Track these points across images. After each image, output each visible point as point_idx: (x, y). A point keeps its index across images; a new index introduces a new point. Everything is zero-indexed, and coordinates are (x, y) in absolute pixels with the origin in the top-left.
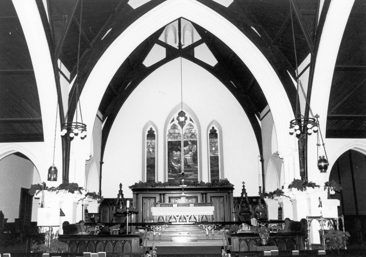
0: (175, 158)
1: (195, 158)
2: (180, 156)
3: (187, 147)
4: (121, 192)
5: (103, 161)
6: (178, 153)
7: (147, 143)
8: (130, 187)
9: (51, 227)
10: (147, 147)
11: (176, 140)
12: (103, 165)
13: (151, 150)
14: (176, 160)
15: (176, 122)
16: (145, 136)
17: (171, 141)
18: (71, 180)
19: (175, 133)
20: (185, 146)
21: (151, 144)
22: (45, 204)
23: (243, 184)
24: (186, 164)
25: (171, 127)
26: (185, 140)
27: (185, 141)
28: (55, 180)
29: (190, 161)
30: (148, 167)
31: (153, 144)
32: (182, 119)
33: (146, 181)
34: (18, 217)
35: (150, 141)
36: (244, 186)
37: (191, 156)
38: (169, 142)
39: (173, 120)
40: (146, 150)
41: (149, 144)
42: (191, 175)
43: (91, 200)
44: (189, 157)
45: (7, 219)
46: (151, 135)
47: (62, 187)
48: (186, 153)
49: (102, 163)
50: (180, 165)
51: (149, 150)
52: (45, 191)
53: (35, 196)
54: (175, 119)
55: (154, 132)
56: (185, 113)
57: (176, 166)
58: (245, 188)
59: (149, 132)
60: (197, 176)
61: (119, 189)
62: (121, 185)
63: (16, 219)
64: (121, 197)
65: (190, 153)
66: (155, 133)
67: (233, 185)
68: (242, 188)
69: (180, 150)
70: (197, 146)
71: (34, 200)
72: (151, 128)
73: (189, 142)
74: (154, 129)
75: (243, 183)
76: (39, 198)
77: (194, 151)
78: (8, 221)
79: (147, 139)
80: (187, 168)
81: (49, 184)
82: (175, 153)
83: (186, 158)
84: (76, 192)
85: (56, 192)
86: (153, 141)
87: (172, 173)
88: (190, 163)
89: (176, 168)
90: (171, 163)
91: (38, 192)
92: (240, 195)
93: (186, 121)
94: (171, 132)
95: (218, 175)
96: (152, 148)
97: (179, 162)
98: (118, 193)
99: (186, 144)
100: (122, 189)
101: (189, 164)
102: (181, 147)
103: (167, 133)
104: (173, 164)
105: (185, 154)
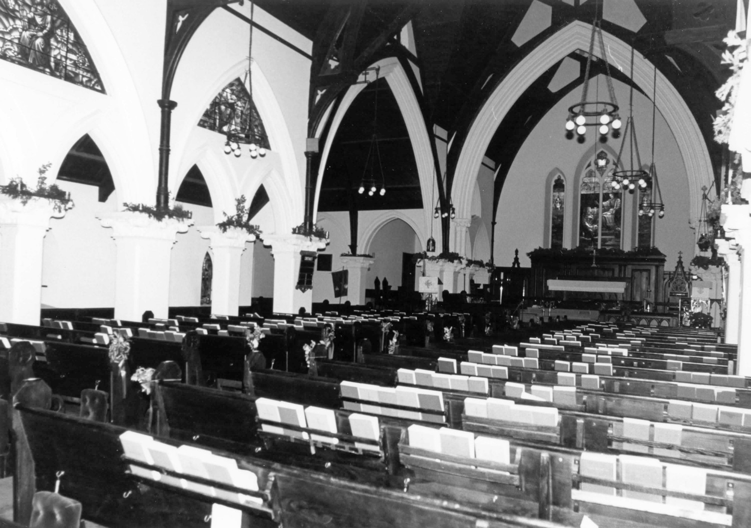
0: (590, 217)
1: (617, 216)
2: (598, 214)
3: (608, 202)
4: (516, 259)
5: (496, 221)
6: (595, 209)
7: (554, 196)
8: (528, 254)
9: (430, 294)
10: (553, 202)
11: (592, 192)
12: (496, 226)
13: (558, 206)
14: (591, 219)
15: (593, 167)
16: (550, 187)
17: (585, 193)
18: (451, 250)
19: (591, 183)
20: (604, 200)
21: (559, 197)
22: (427, 273)
23: (679, 255)
24: (605, 226)
25: (586, 174)
26: (605, 192)
27: (606, 194)
28: (433, 251)
29: (611, 221)
30: (553, 228)
31: (561, 198)
32: (602, 163)
33: (550, 247)
34: (400, 285)
35: (557, 194)
36: (680, 257)
37: (612, 214)
38: (582, 195)
39: (589, 165)
40: (552, 205)
41: (556, 198)
42: (610, 240)
43: (477, 268)
44: (608, 215)
45: (390, 287)
46: (559, 185)
47: (441, 256)
48: (605, 209)
49: (494, 223)
50: (596, 226)
51: (555, 205)
52: (426, 260)
53: (417, 264)
54: (593, 164)
55: (562, 181)
56: (606, 154)
57: (591, 227)
58: (682, 260)
59: (556, 181)
60: (619, 242)
61: (515, 256)
62: (517, 252)
63: (399, 287)
64: (516, 266)
65: (611, 210)
66: (564, 183)
67: (665, 256)
68: (678, 260)
69: (598, 206)
70: (621, 200)
71: (417, 268)
72: (559, 176)
73: (611, 195)
74: (562, 178)
75: (680, 253)
76: (420, 267)
77: (617, 206)
78: (392, 289)
79: (554, 192)
80: (606, 230)
81: (430, 254)
82: (590, 210)
83: (605, 217)
84: (456, 261)
85: (436, 261)
86: (562, 194)
87: (585, 236)
88: (610, 223)
89: (591, 230)
90: (585, 223)
91: (420, 261)
92: (673, 269)
93: (608, 165)
94: (586, 181)
95: (650, 241)
96: (560, 203)
97: (594, 221)
98: (513, 261)
99: (606, 197)
100: (518, 256)
101: (608, 224)
102: (599, 202)
103: (581, 182)
104: (587, 224)
105: (604, 211)
